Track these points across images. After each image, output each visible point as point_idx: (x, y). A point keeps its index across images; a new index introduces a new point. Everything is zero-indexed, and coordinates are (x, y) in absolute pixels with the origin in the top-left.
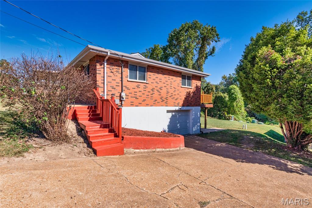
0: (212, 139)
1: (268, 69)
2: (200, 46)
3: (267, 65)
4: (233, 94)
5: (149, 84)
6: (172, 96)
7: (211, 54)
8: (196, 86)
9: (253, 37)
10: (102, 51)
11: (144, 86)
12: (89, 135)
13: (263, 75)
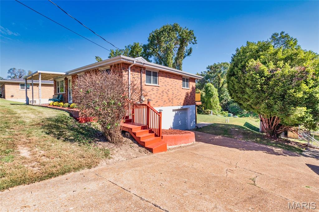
0: (209, 133)
1: (258, 77)
2: (178, 46)
3: (258, 74)
4: (209, 91)
5: (160, 87)
6: (176, 96)
7: (188, 54)
8: (192, 87)
9: (238, 48)
10: (129, 60)
11: (157, 89)
12: (139, 136)
13: (254, 82)
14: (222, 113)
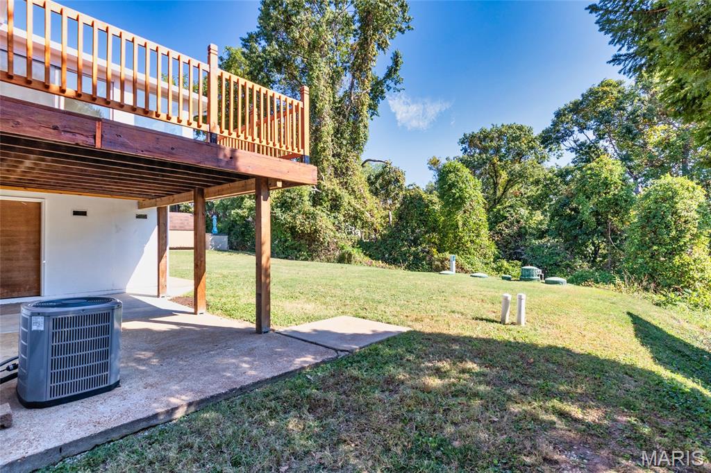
14: (500, 267)
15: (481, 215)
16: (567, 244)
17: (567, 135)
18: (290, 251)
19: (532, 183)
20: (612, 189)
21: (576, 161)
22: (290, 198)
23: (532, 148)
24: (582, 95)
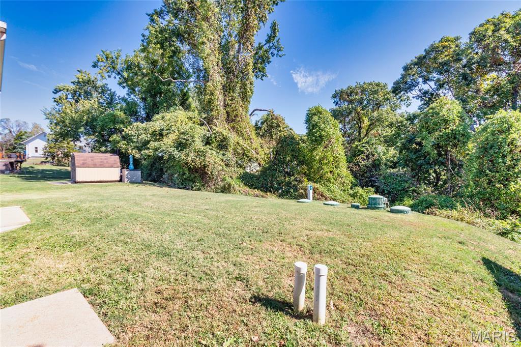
14: (356, 193)
15: (340, 151)
16: (414, 173)
17: (413, 86)
18: (187, 182)
19: (388, 126)
20: (451, 124)
21: (422, 108)
22: (184, 139)
23: (388, 99)
24: (425, 50)
